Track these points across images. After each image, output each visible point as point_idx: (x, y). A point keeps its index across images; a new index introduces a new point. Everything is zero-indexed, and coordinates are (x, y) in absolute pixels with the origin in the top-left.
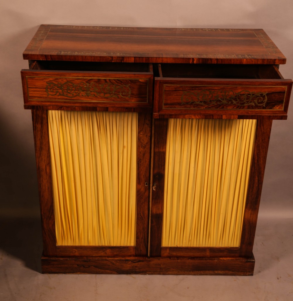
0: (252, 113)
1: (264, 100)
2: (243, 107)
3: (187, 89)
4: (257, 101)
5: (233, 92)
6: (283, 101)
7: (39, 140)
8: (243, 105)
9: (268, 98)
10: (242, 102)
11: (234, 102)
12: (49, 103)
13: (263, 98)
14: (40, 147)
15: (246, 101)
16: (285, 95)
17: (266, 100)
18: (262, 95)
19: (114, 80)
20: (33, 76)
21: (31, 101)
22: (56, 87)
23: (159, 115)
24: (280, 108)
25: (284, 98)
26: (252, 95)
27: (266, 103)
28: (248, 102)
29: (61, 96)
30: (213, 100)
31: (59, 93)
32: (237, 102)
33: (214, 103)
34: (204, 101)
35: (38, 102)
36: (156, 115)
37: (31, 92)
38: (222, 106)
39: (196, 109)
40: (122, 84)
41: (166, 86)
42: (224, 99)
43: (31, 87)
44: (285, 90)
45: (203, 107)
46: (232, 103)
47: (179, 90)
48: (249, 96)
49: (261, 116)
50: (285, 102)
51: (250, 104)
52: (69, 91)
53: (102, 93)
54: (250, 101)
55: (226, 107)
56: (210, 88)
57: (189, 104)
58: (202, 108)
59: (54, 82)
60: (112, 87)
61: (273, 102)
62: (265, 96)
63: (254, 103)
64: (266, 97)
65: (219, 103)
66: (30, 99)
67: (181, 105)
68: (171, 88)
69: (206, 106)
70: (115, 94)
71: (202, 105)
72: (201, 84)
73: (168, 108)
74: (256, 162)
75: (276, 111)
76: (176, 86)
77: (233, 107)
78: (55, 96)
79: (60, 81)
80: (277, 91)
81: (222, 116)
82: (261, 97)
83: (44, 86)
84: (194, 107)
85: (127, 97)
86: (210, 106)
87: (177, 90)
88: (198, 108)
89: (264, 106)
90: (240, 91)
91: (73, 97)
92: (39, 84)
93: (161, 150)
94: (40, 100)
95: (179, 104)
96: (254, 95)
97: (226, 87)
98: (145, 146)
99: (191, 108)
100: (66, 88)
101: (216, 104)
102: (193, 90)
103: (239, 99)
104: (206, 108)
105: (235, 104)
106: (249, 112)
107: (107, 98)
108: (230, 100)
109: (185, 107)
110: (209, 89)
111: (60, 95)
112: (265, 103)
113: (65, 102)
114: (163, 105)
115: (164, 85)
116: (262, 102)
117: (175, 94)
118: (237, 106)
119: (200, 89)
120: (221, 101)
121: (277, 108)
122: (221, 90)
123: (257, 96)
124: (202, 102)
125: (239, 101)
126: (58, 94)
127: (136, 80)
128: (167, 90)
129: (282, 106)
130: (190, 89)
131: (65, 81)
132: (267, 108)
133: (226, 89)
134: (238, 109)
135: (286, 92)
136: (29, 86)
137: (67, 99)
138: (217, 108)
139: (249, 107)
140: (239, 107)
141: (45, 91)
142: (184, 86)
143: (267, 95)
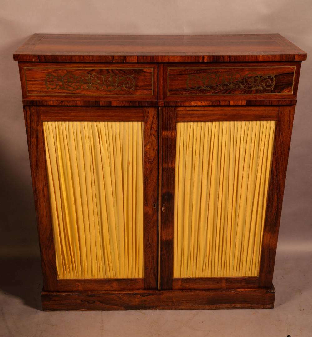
0: (261, 98)
1: (272, 83)
2: (251, 92)
3: (192, 72)
4: (265, 84)
5: (240, 75)
6: (292, 83)
7: (35, 156)
8: (250, 90)
9: (276, 80)
10: (249, 86)
11: (242, 86)
12: (50, 98)
13: (271, 81)
14: (36, 165)
15: (254, 85)
16: (294, 76)
17: (274, 83)
18: (270, 77)
19: (116, 70)
20: (31, 67)
21: (30, 96)
22: (56, 80)
23: (164, 102)
24: (289, 91)
25: (292, 80)
26: (259, 78)
27: (275, 86)
28: (255, 85)
29: (62, 90)
30: (219, 85)
31: (60, 86)
32: (245, 86)
33: (221, 88)
34: (210, 86)
35: (37, 97)
36: (161, 103)
37: (30, 86)
38: (229, 91)
39: (202, 95)
40: (126, 74)
41: (171, 70)
42: (231, 83)
43: (30, 79)
44: (293, 71)
45: (209, 92)
46: (239, 87)
47: (184, 74)
48: (257, 79)
49: (270, 100)
50: (294, 85)
51: (258, 88)
52: (70, 84)
53: (105, 85)
54: (258, 85)
55: (233, 92)
56: (216, 70)
57: (195, 89)
58: (209, 94)
59: (54, 74)
60: (115, 79)
61: (282, 85)
62: (273, 78)
63: (262, 86)
64: (274, 80)
65: (225, 88)
66: (29, 93)
67: (187, 91)
68: (175, 71)
69: (213, 91)
70: (118, 87)
71: (208, 90)
72: (206, 67)
73: (173, 94)
74: (275, 177)
75: (285, 95)
76: (181, 69)
77: (241, 92)
78: (54, 90)
79: (60, 72)
80: (285, 73)
81: (229, 102)
82: (270, 80)
83: (43, 78)
84: (200, 93)
85: (130, 89)
86: (216, 92)
87: (182, 73)
88: (204, 94)
89: (273, 90)
90: (247, 73)
91: (74, 91)
92: (38, 76)
93: (170, 166)
94: (39, 94)
95: (185, 90)
96: (262, 78)
97: (232, 69)
98: (153, 161)
99: (197, 94)
100: (67, 80)
101: (222, 89)
102: (198, 73)
103: (246, 82)
104: (212, 94)
105: (242, 88)
106: (257, 97)
107: (110, 91)
108: (237, 84)
109: (191, 93)
110: (215, 72)
111: (61, 88)
112: (273, 86)
113: (66, 97)
114: (168, 91)
115: (169, 68)
116: (270, 86)
117: (180, 79)
118: (244, 91)
119: (205, 73)
120: (228, 86)
121: (286, 92)
122: (227, 73)
123: (265, 79)
124: (208, 87)
125: (247, 84)
126: (58, 87)
127: (140, 69)
128: (172, 74)
129: (291, 90)
130: (195, 72)
131: (65, 72)
132: (275, 92)
133: (233, 71)
134: (245, 94)
135: (295, 73)
136: (28, 79)
137: (67, 93)
138: (224, 94)
139: (257, 91)
140: (247, 92)
141: (45, 85)
142: (189, 69)
143: (275, 77)
